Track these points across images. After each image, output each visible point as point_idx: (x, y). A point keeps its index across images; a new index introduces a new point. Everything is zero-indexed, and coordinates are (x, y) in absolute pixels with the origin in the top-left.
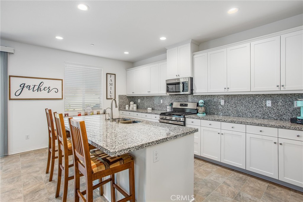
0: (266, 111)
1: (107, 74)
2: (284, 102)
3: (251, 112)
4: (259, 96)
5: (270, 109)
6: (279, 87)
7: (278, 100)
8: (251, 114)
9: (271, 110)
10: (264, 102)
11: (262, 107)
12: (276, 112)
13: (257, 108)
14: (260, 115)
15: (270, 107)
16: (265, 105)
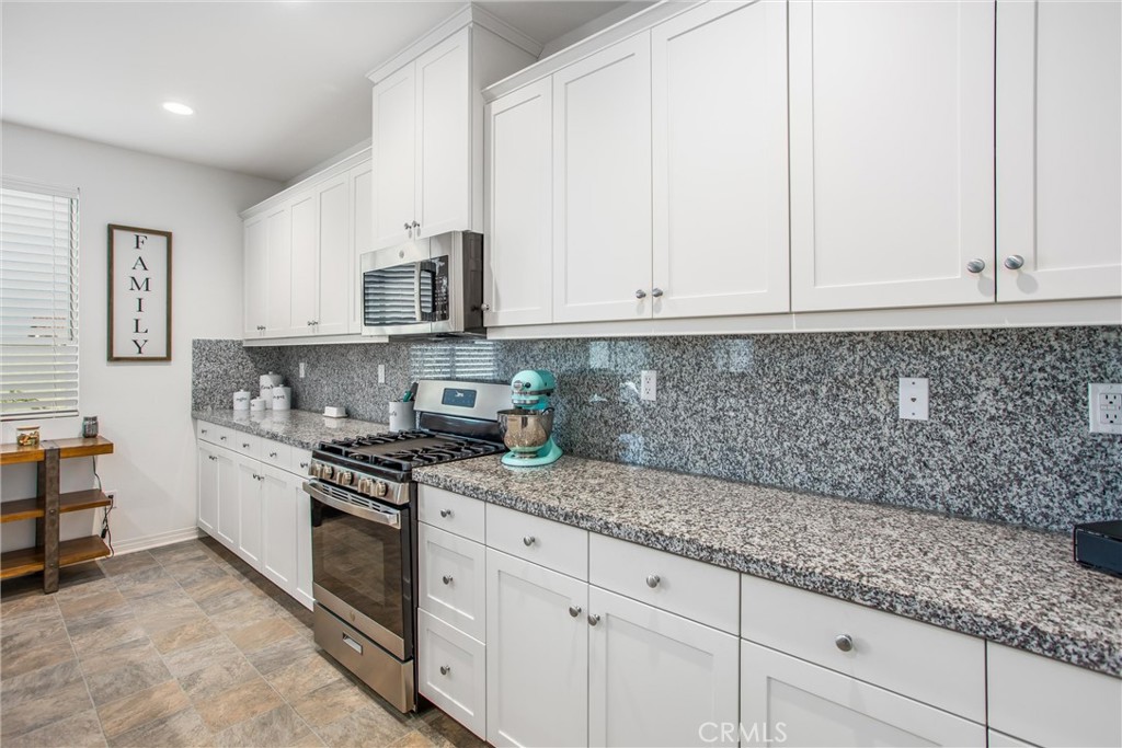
0: (893, 450)
1: (111, 228)
2: (1016, 394)
3: (804, 456)
4: (852, 349)
5: (921, 439)
6: (988, 273)
7: (973, 378)
8: (802, 469)
9: (929, 445)
10: (882, 391)
11: (873, 421)
12: (960, 458)
13: (844, 427)
14: (860, 477)
15: (922, 425)
16: (886, 407)
